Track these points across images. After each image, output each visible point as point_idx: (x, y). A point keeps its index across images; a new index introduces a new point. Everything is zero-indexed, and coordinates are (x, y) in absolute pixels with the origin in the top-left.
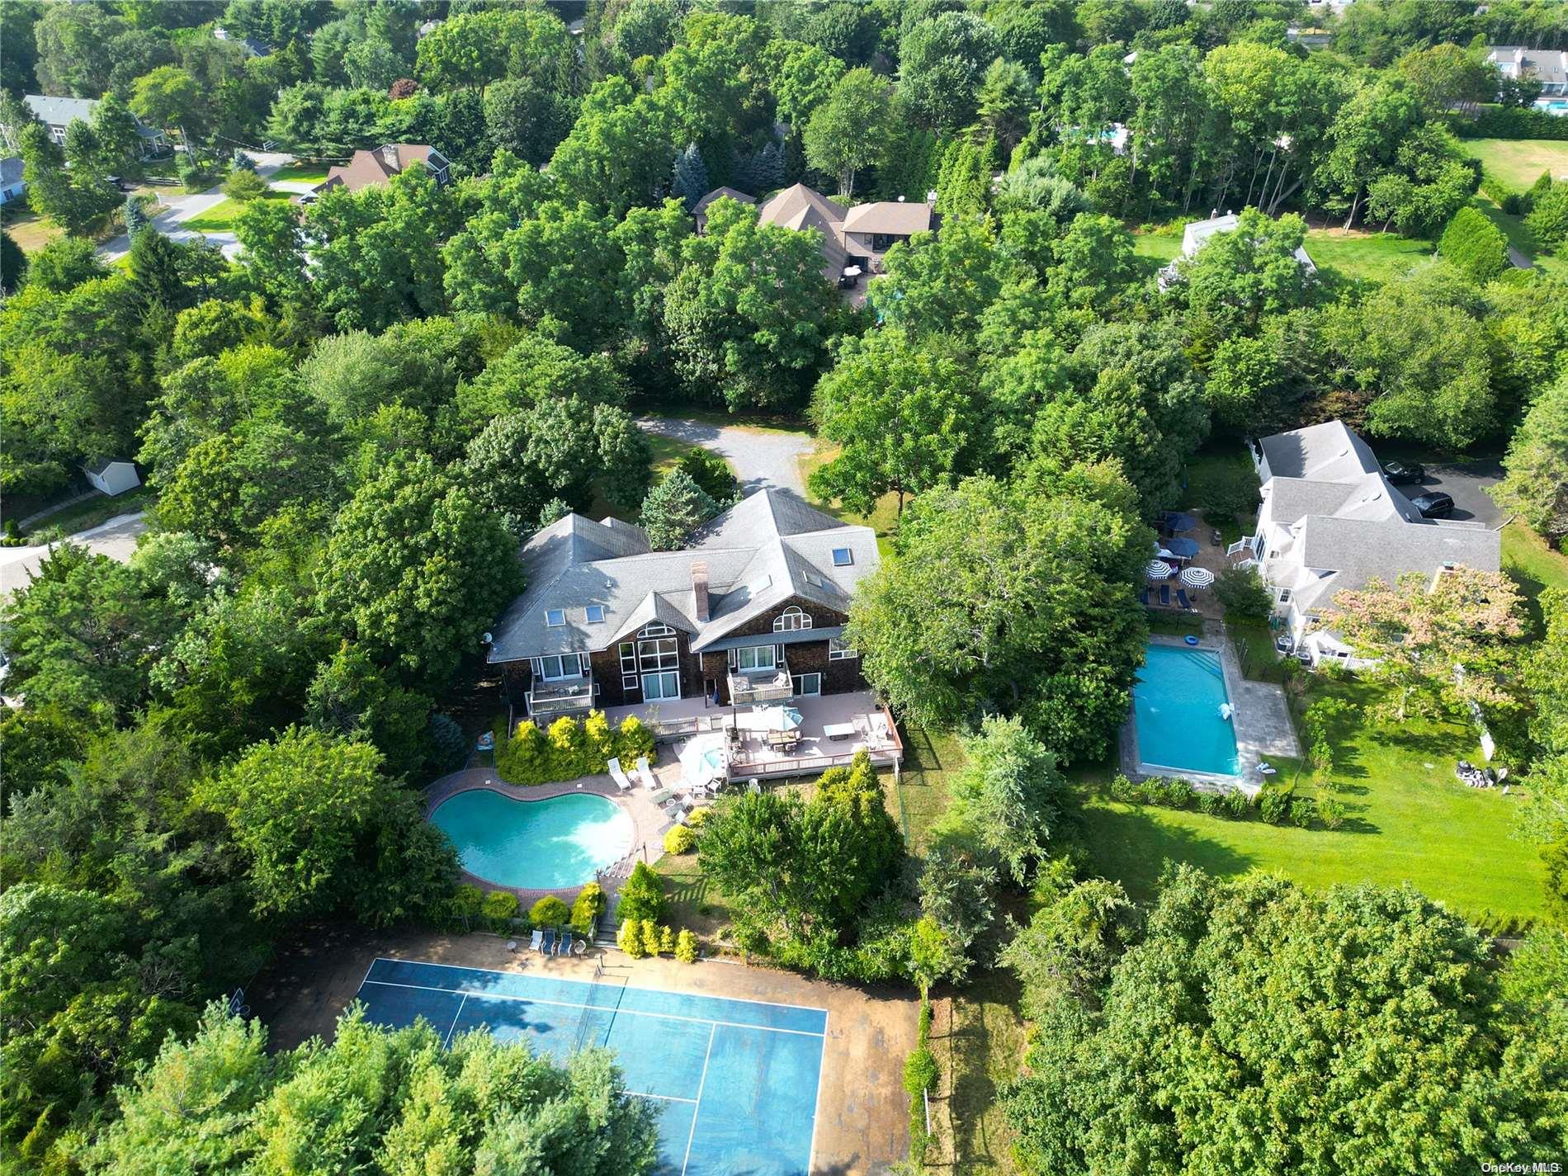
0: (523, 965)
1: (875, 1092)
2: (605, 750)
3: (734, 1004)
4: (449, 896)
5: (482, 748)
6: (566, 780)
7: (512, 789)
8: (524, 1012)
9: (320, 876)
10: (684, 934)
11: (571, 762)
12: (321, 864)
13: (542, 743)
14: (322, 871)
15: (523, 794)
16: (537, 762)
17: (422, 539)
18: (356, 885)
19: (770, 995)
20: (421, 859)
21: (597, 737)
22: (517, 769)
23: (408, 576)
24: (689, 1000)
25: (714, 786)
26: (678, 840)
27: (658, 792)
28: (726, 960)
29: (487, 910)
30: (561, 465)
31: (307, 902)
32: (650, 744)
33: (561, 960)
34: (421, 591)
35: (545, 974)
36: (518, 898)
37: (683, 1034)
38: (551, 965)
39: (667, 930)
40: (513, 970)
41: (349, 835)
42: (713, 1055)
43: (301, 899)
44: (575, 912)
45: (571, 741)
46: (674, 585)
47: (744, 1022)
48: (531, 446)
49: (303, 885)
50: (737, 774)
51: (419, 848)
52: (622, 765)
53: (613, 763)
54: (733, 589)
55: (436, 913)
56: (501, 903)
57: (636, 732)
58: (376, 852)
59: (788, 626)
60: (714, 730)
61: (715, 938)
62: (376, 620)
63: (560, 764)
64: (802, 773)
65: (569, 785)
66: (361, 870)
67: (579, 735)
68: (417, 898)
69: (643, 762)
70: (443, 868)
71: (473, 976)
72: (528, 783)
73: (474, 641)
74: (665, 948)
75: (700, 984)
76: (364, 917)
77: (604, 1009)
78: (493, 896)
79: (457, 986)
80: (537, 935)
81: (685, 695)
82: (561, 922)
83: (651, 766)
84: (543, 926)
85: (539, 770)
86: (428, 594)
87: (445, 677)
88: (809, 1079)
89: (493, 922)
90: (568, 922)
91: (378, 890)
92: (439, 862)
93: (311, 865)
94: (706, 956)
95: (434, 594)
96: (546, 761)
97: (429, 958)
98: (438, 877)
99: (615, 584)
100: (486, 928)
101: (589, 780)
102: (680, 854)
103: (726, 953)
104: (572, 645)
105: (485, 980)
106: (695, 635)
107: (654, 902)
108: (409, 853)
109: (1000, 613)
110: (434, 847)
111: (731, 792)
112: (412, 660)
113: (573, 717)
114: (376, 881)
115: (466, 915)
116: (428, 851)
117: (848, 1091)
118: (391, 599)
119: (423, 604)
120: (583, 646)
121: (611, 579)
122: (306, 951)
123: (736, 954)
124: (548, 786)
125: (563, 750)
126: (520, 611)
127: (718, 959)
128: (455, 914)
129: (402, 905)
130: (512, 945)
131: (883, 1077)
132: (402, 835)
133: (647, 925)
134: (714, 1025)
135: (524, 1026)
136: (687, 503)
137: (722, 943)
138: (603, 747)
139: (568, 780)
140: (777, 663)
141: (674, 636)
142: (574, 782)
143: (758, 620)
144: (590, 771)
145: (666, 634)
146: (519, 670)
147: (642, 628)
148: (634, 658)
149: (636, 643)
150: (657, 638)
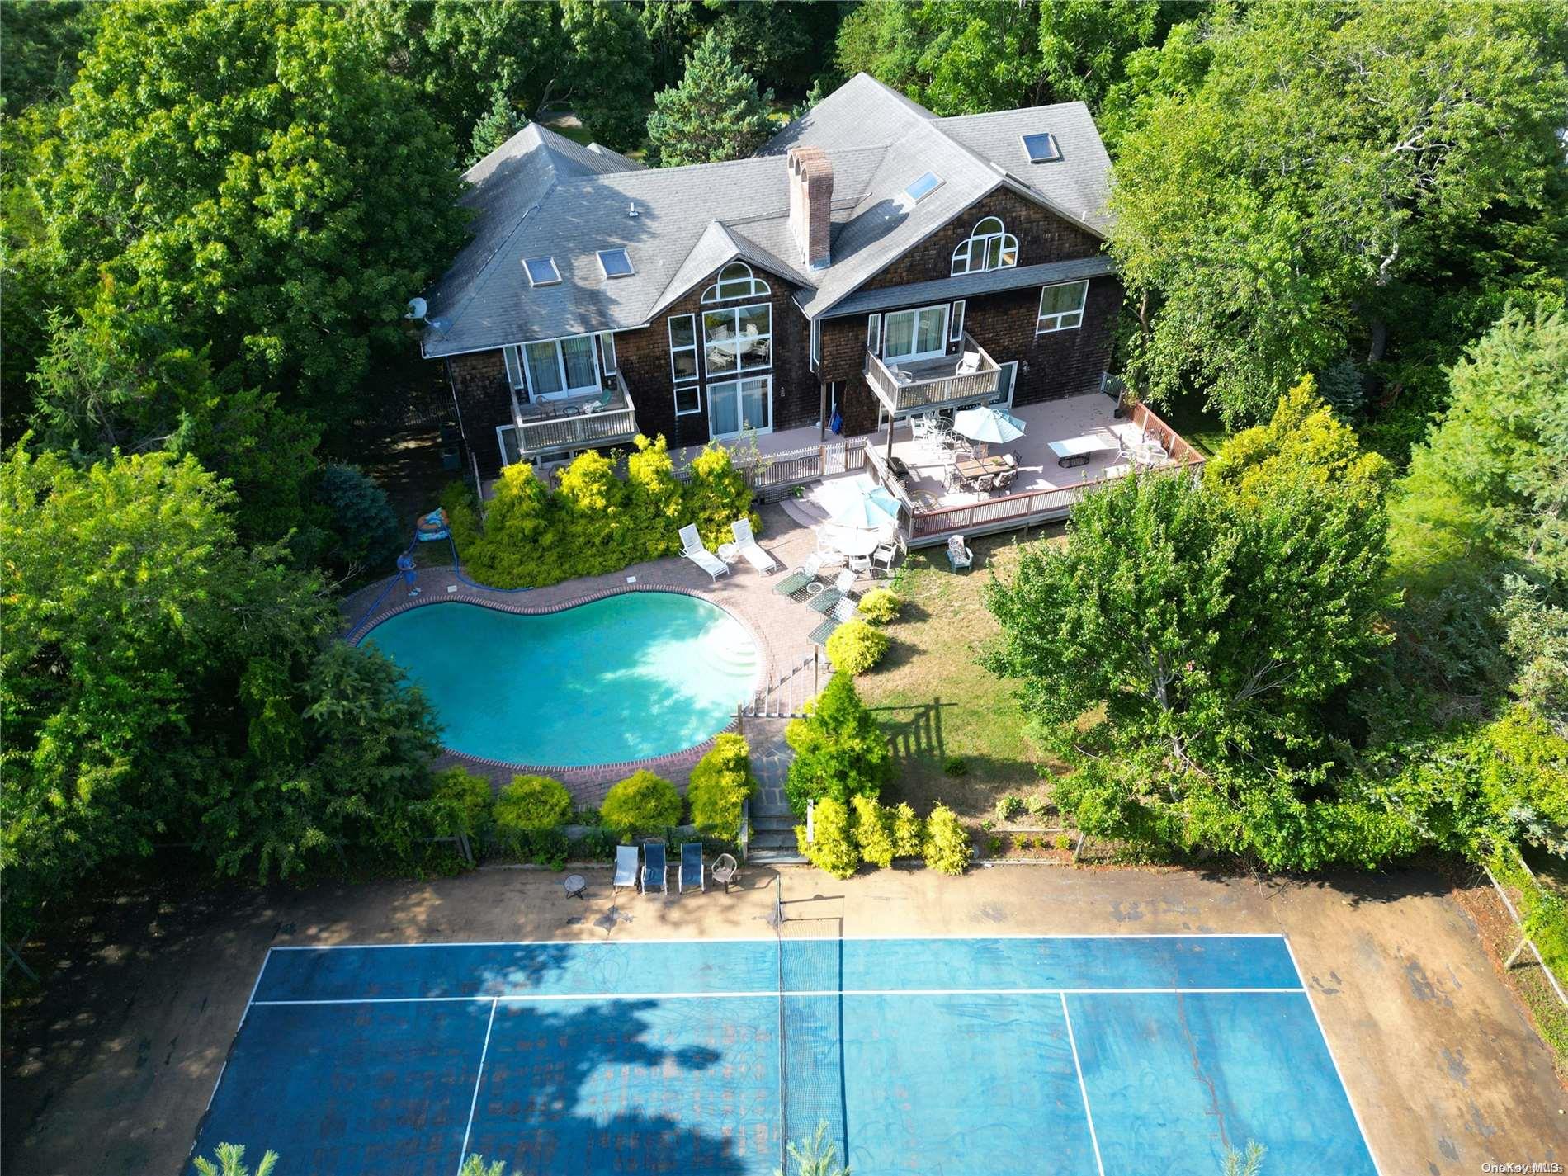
0: (608, 920)
1: (1480, 1102)
2: (671, 511)
3: (1084, 945)
4: (426, 796)
5: (425, 537)
6: (604, 572)
7: (504, 595)
8: (642, 1027)
9: (100, 772)
10: (941, 817)
11: (609, 538)
12: (103, 743)
13: (553, 506)
14: (107, 762)
15: (524, 602)
16: (548, 538)
17: (260, 100)
18: (201, 788)
19: (1148, 917)
20: (350, 718)
21: (655, 486)
22: (507, 558)
23: (238, 171)
24: (986, 950)
25: (886, 557)
26: (861, 646)
27: (781, 576)
28: (1028, 859)
29: (508, 816)
30: (499, 47)
31: (72, 836)
32: (749, 496)
33: (692, 902)
34: (269, 200)
35: (665, 935)
36: (568, 786)
37: (1004, 1026)
38: (675, 914)
39: (905, 810)
40: (589, 935)
41: (165, 675)
42: (1089, 1067)
43: (57, 832)
44: (700, 798)
45: (607, 495)
46: (751, 210)
47: (1121, 982)
48: (439, 16)
49: (56, 798)
50: (919, 532)
51: (341, 695)
52: (704, 537)
53: (688, 533)
54: (859, 211)
55: (398, 835)
56: (537, 797)
57: (724, 474)
58: (244, 713)
59: (976, 263)
60: (849, 471)
61: (996, 818)
62: (179, 261)
63: (589, 543)
64: (1033, 520)
65: (612, 579)
66: (207, 751)
67: (621, 488)
68: (352, 804)
69: (743, 526)
70: (403, 733)
71: (506, 959)
72: (532, 582)
73: (389, 314)
74: (906, 848)
75: (997, 914)
76: (229, 861)
77: (816, 992)
78: (516, 786)
79: (475, 987)
80: (627, 855)
81: (780, 425)
82: (672, 823)
83: (759, 535)
84: (636, 835)
85: (551, 557)
86: (286, 199)
87: (342, 387)
88: (1323, 1092)
89: (526, 839)
90: (685, 820)
91: (258, 796)
92: (394, 722)
93: (75, 751)
94: (988, 857)
95: (300, 198)
96: (563, 538)
97: (396, 931)
98: (393, 757)
99: (646, 212)
100: (508, 855)
101: (646, 568)
102: (865, 672)
103: (1026, 846)
104: (584, 320)
105: (535, 965)
106: (808, 290)
107: (875, 758)
108: (318, 709)
109: (1480, 123)
110: (376, 692)
111: (914, 565)
112: (268, 345)
113: (604, 452)
114: (250, 776)
115: (466, 831)
116: (364, 700)
117: (1418, 1106)
118: (204, 213)
119: (278, 223)
120: (606, 321)
121: (638, 203)
122: (112, 953)
123: (1047, 846)
124: (573, 587)
125: (593, 515)
126: (471, 269)
127: (1011, 858)
128: (442, 833)
129: (319, 823)
130: (575, 883)
131: (1477, 1067)
132: (299, 672)
133: (866, 806)
134: (1065, 997)
135: (652, 1058)
136: (734, 99)
137: (1010, 827)
138: (667, 505)
139: (607, 572)
140: (948, 343)
141: (767, 299)
142: (620, 574)
143: (926, 249)
144: (646, 552)
145: (753, 294)
146: (484, 378)
147: (711, 279)
148: (694, 347)
149: (699, 315)
150: (736, 303)
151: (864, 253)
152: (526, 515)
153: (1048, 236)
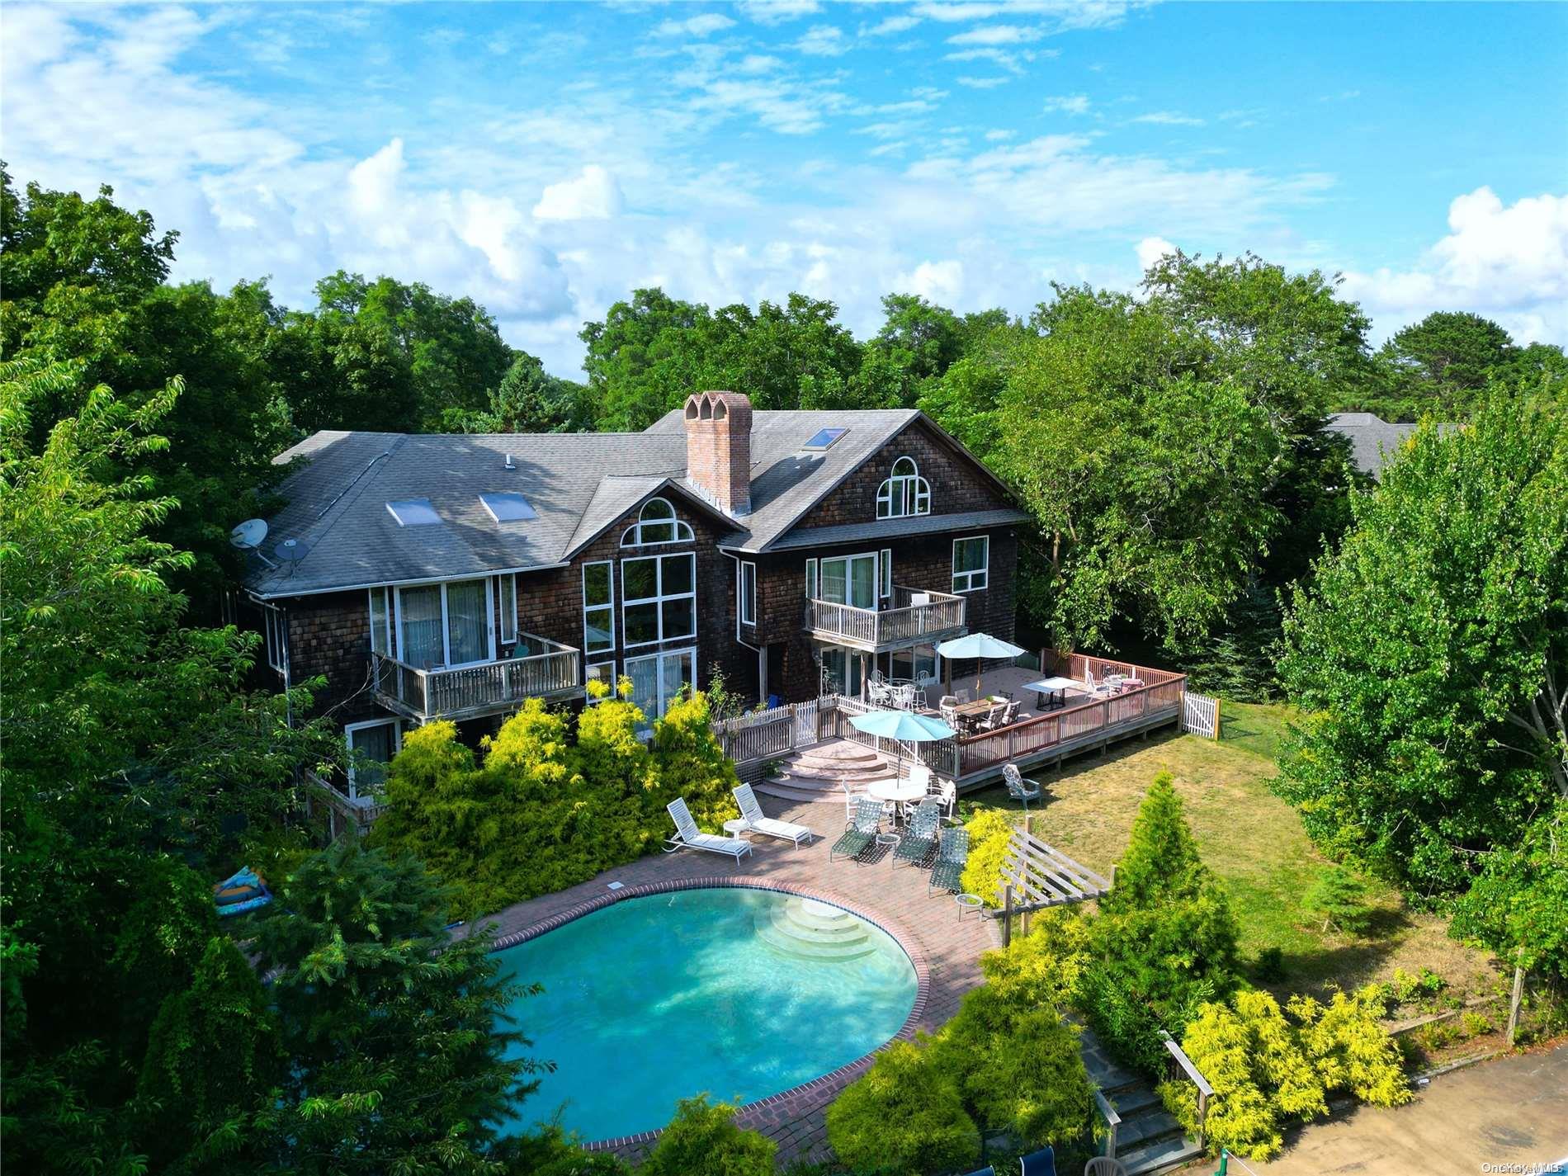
6: (570, 882)
11: (573, 826)
21: (624, 746)
45: (565, 759)
53: (678, 809)
59: (896, 510)
60: (822, 741)
63: (544, 838)
83: (765, 807)
85: (488, 866)
99: (523, 464)
101: (629, 868)
104: (483, 558)
106: (739, 532)
125: (548, 791)
138: (644, 774)
139: (575, 883)
140: (880, 600)
141: (690, 547)
142: (599, 880)
143: (854, 486)
144: (623, 847)
145: (676, 540)
146: (338, 643)
147: (629, 515)
148: (611, 605)
149: (617, 563)
150: (658, 550)
151: (779, 502)
152: (457, 793)
153: (953, 483)
